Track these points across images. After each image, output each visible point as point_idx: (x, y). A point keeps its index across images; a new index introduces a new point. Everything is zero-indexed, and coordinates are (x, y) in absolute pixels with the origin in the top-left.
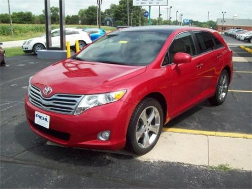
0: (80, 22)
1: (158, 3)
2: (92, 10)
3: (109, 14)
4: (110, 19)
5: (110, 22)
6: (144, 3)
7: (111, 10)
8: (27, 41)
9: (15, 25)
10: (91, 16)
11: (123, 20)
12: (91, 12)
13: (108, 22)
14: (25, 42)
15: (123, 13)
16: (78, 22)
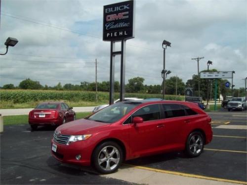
0: (162, 91)
1: (223, 76)
2: (173, 81)
3: (191, 84)
4: (191, 89)
5: (191, 92)
6: (210, 76)
7: (193, 80)
8: (97, 107)
9: (100, 93)
10: (172, 86)
11: (203, 91)
12: (172, 82)
13: (188, 93)
14: (95, 108)
15: (204, 84)
16: (160, 92)
